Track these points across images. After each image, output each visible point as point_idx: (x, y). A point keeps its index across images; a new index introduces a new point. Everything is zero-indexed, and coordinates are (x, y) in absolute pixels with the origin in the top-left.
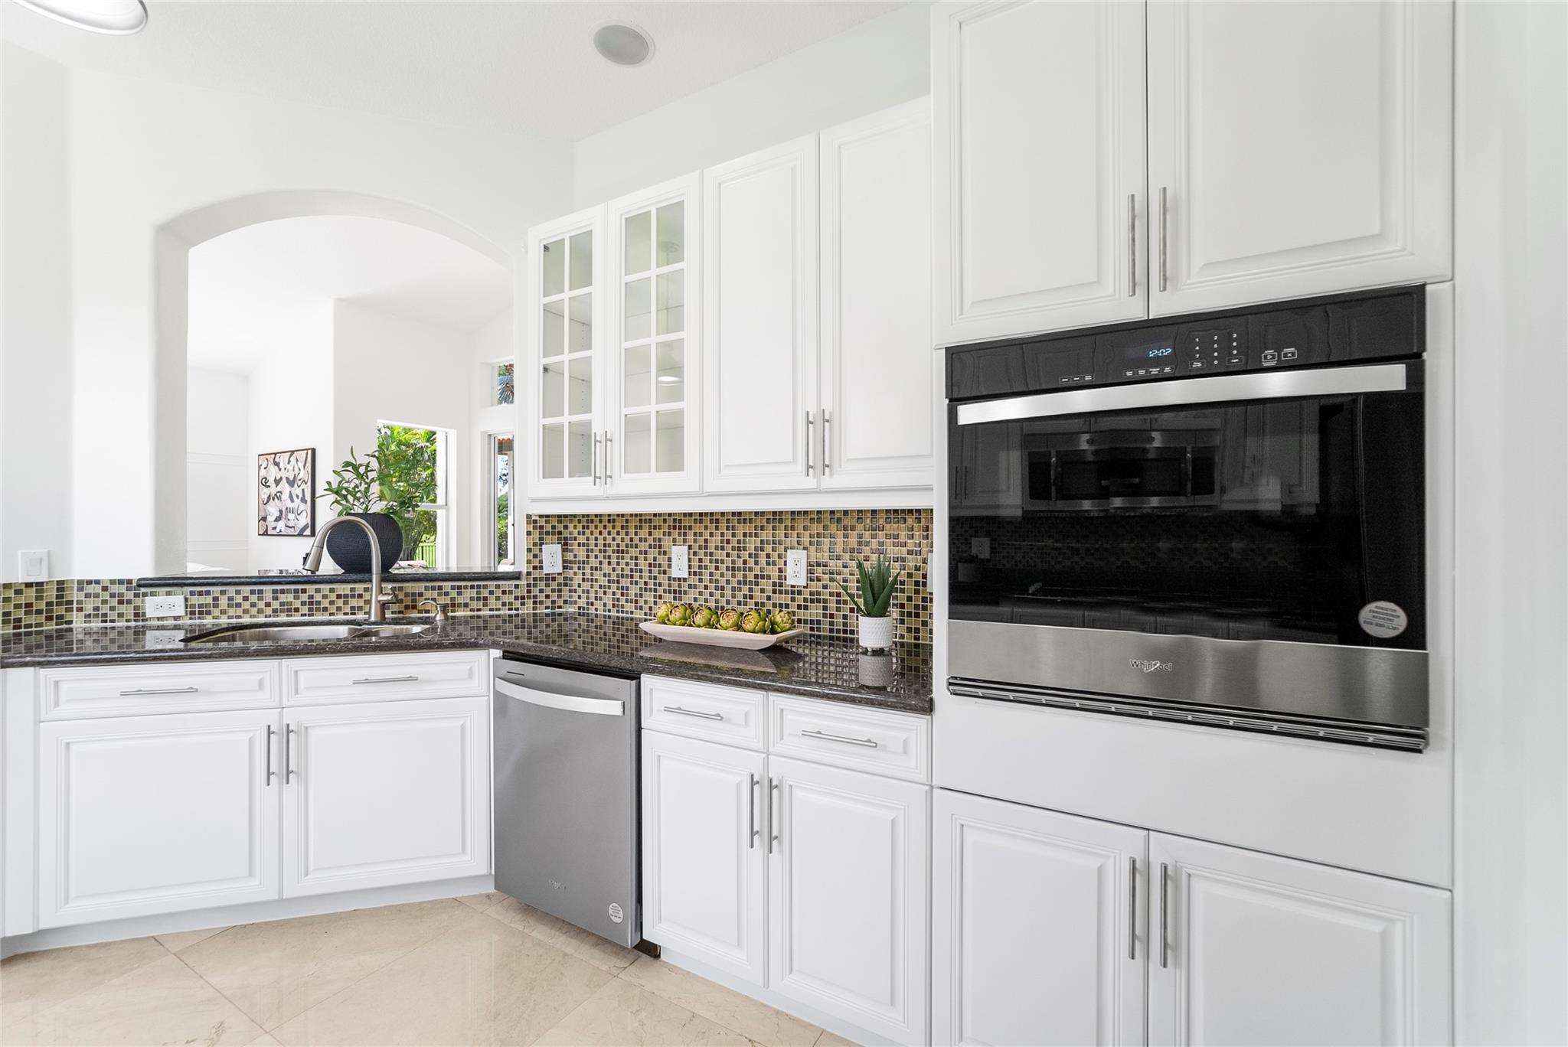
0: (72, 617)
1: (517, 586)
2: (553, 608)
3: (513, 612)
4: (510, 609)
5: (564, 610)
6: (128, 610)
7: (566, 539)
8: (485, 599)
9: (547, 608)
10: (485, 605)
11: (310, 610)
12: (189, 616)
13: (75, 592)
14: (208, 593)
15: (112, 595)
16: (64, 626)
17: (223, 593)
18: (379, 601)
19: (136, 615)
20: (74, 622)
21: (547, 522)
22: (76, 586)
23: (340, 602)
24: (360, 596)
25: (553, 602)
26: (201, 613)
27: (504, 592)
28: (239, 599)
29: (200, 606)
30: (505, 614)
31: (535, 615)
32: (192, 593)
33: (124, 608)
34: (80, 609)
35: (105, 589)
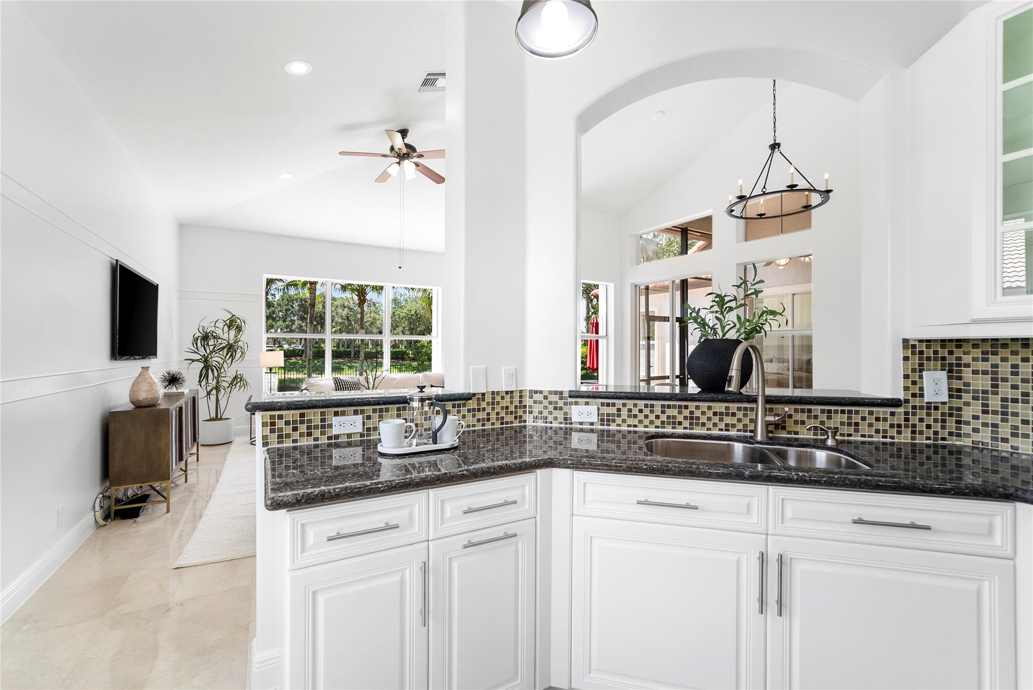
0: (526, 417)
1: (892, 414)
2: (936, 439)
3: (888, 440)
4: (884, 437)
5: (950, 442)
6: (560, 415)
7: (951, 365)
8: (857, 424)
9: (928, 438)
10: (857, 431)
11: (691, 424)
12: (600, 423)
13: (528, 399)
14: (614, 405)
15: (550, 403)
16: (522, 424)
17: (624, 405)
18: (766, 421)
19: (566, 419)
20: (527, 421)
21: (928, 347)
22: (528, 394)
23: (716, 419)
24: (734, 414)
25: (936, 433)
26: (608, 420)
27: (878, 419)
28: (635, 411)
29: (608, 415)
30: (879, 442)
31: (913, 445)
32: (603, 404)
33: (558, 413)
34: (531, 412)
35: (546, 398)
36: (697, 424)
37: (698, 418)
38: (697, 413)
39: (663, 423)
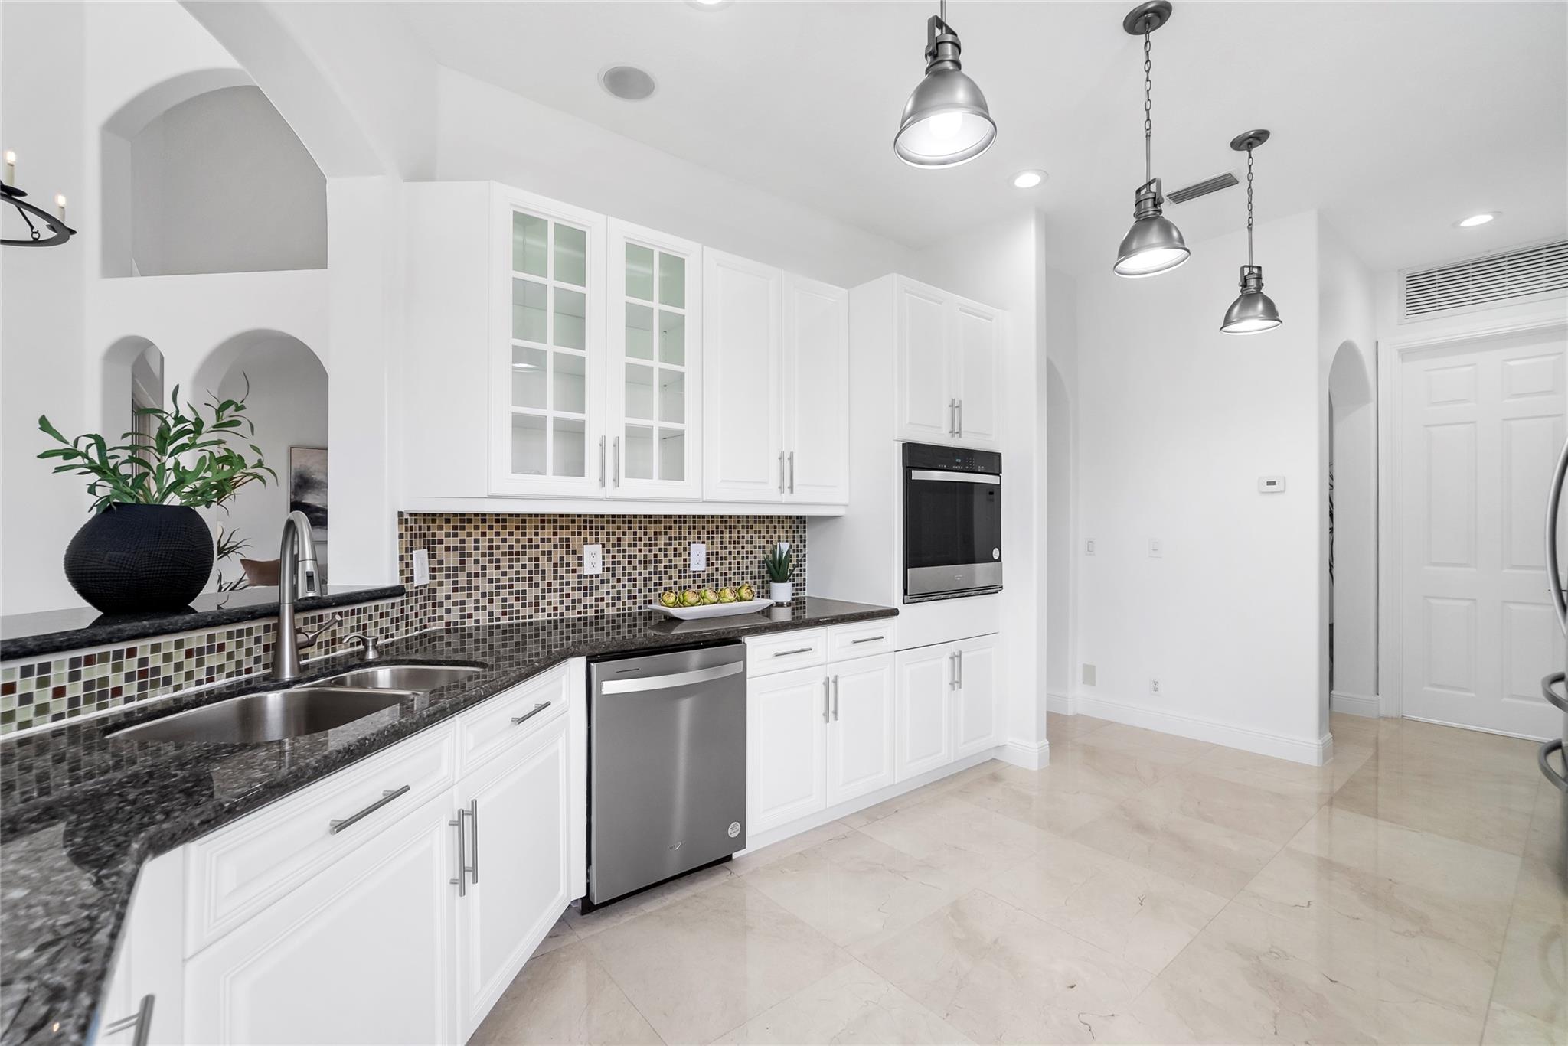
11: (142, 687)
23: (191, 664)
36: (155, 684)
37: (156, 671)
38: (156, 660)
39: (74, 702)
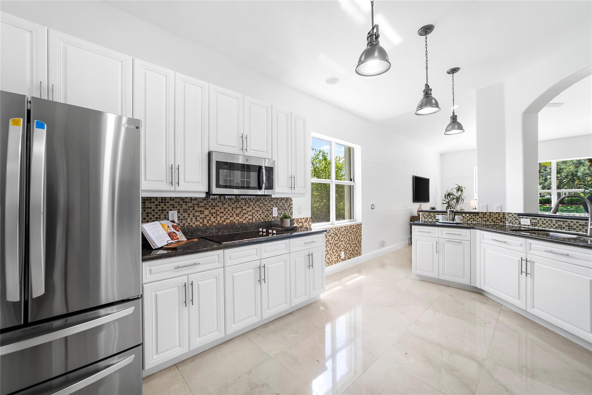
0: (506, 222)
11: (569, 228)
12: (531, 225)
13: (507, 216)
14: (536, 219)
15: (514, 217)
16: (504, 224)
17: (540, 219)
19: (519, 223)
22: (507, 214)
23: (581, 227)
26: (534, 225)
28: (545, 222)
29: (534, 223)
32: (532, 219)
33: (516, 221)
34: (508, 220)
35: (512, 215)
36: (572, 229)
37: (572, 226)
38: (572, 224)
39: (556, 227)
